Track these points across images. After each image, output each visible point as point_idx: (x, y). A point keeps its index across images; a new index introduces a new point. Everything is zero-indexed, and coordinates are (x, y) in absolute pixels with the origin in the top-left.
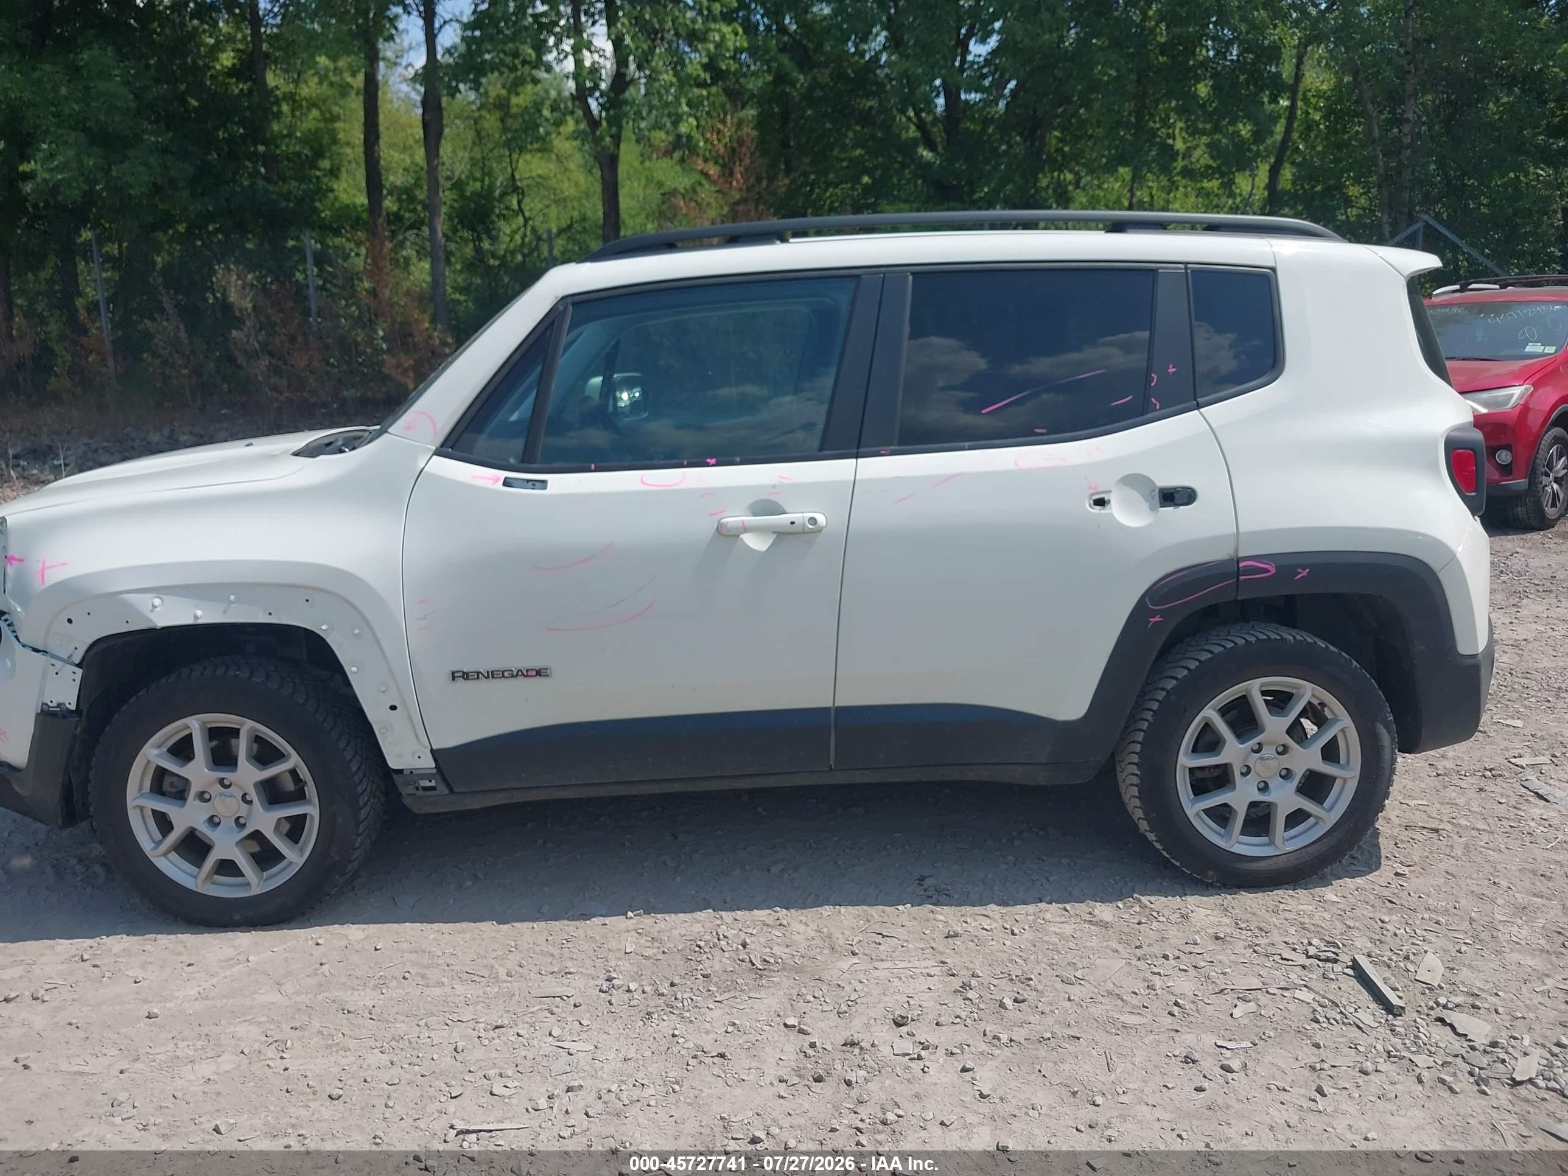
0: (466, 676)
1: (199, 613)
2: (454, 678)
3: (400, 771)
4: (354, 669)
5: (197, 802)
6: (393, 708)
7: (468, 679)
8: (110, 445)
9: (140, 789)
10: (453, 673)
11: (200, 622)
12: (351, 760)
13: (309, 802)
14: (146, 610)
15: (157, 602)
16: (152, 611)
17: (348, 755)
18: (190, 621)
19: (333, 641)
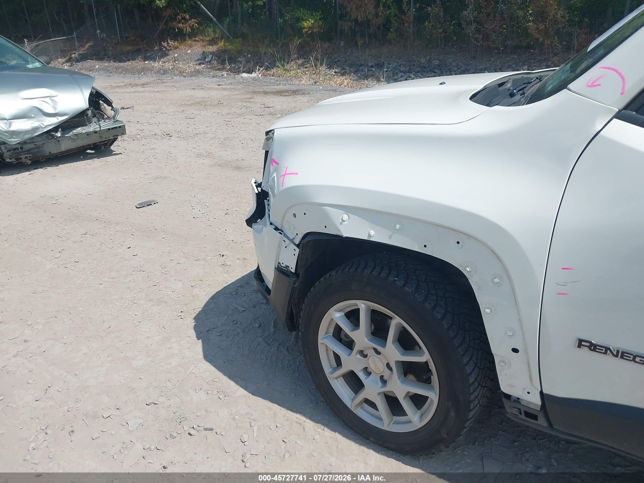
0: (593, 347)
1: (372, 233)
2: (580, 346)
3: (508, 397)
4: (488, 311)
5: (358, 356)
6: (515, 350)
7: (594, 350)
8: (406, 63)
9: (327, 333)
10: (580, 341)
11: (372, 239)
12: (471, 373)
13: (432, 388)
14: (337, 222)
15: (345, 217)
16: (341, 224)
17: (469, 369)
18: (365, 237)
19: (473, 282)
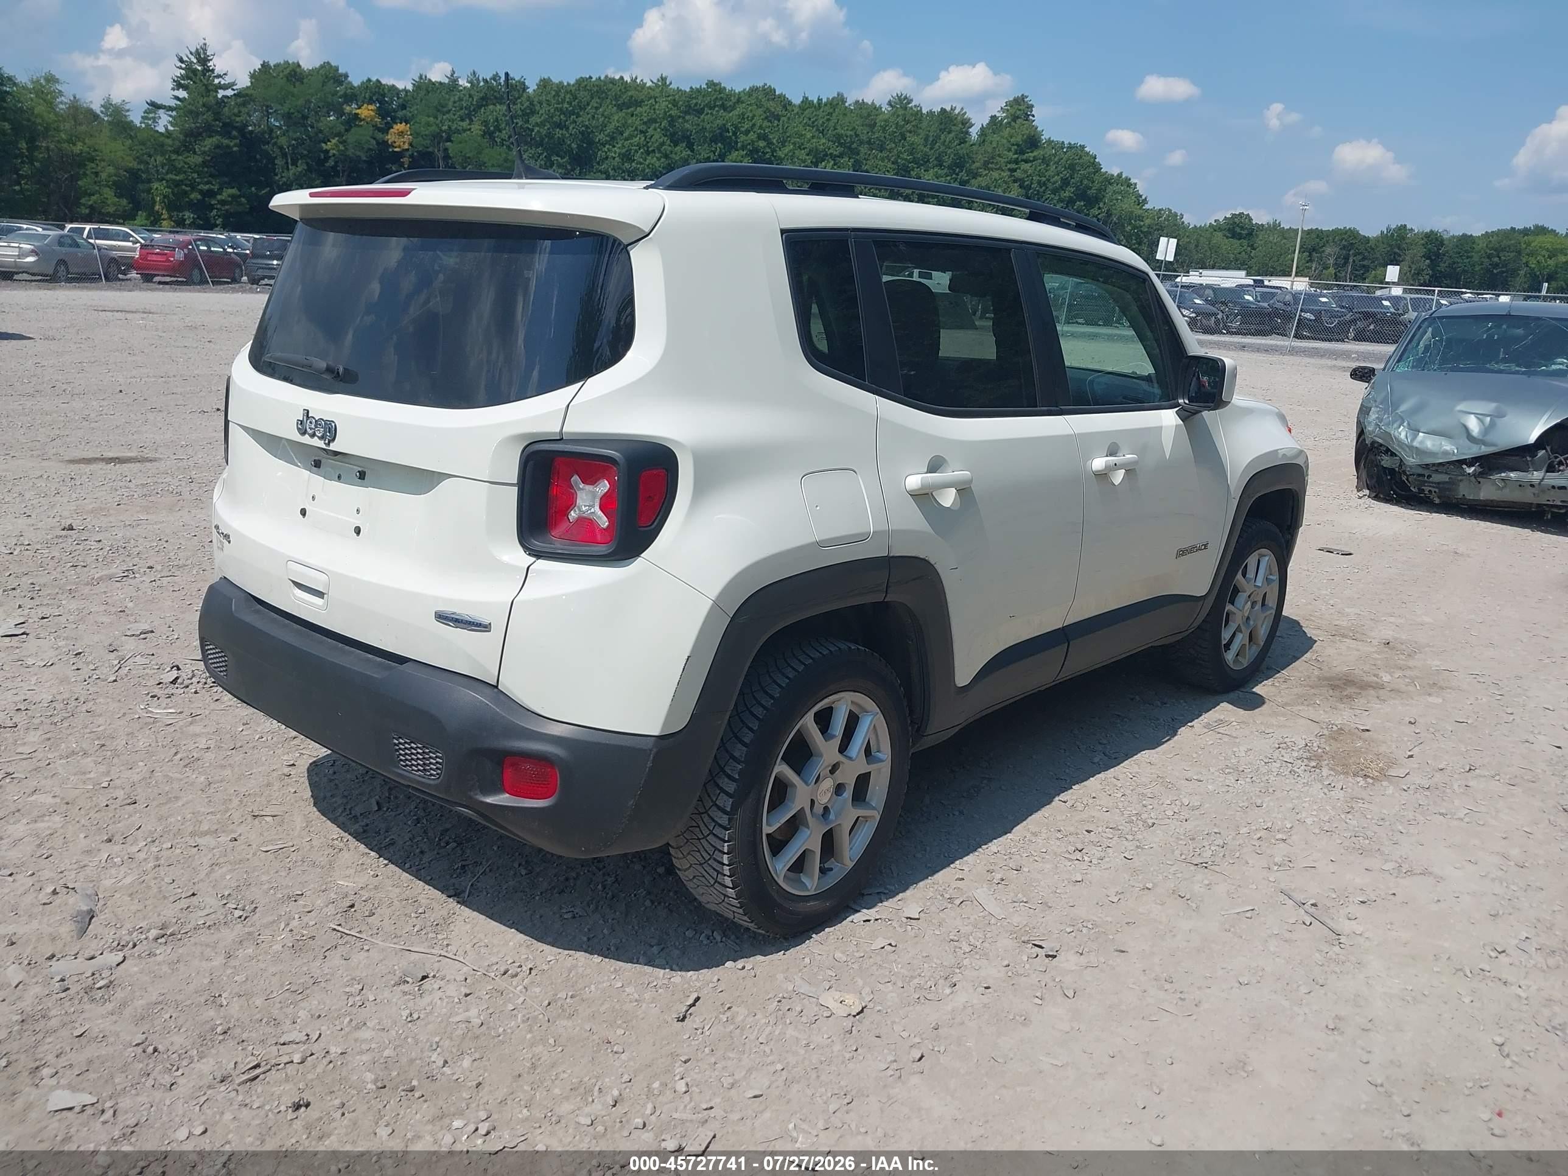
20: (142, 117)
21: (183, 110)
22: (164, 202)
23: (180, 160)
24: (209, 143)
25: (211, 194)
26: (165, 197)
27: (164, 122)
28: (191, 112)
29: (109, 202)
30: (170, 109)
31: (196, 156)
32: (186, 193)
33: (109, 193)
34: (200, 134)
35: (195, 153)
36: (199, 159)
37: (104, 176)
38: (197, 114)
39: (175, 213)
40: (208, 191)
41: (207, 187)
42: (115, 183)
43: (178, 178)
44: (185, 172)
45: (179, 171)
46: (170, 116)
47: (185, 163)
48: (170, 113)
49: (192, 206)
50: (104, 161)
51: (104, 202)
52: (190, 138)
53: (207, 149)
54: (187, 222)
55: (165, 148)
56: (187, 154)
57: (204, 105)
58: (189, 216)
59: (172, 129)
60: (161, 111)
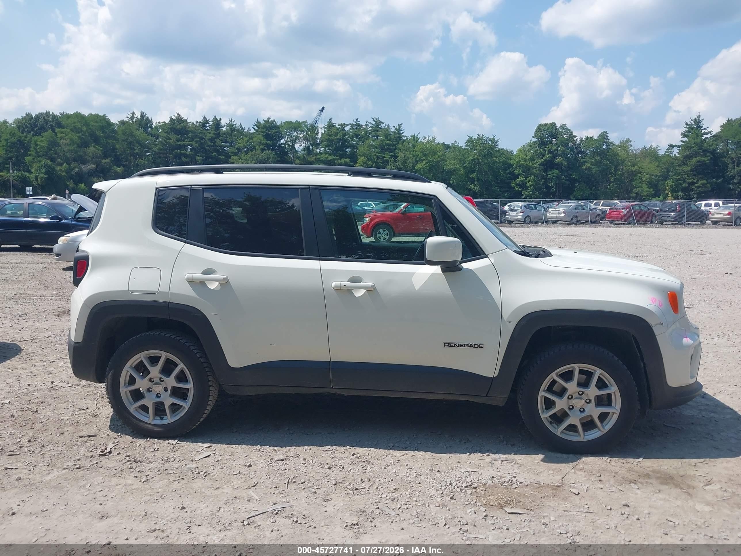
20: (665, 152)
21: (685, 147)
22: (670, 189)
23: (680, 170)
24: (694, 160)
25: (693, 183)
26: (671, 186)
27: (675, 152)
28: (688, 147)
29: (644, 190)
30: (679, 147)
31: (688, 167)
32: (681, 184)
33: (645, 187)
34: (691, 157)
35: (688, 166)
36: (689, 168)
37: (644, 179)
38: (691, 148)
39: (674, 194)
40: (691, 182)
41: (691, 181)
42: (648, 182)
43: (678, 177)
44: (682, 175)
45: (679, 174)
46: (679, 150)
47: (682, 170)
48: (679, 148)
49: (684, 190)
50: (645, 173)
51: (642, 191)
52: (687, 158)
53: (693, 163)
54: (680, 197)
55: (674, 164)
56: (683, 166)
57: (694, 143)
58: (681, 194)
59: (678, 156)
60: (675, 148)
